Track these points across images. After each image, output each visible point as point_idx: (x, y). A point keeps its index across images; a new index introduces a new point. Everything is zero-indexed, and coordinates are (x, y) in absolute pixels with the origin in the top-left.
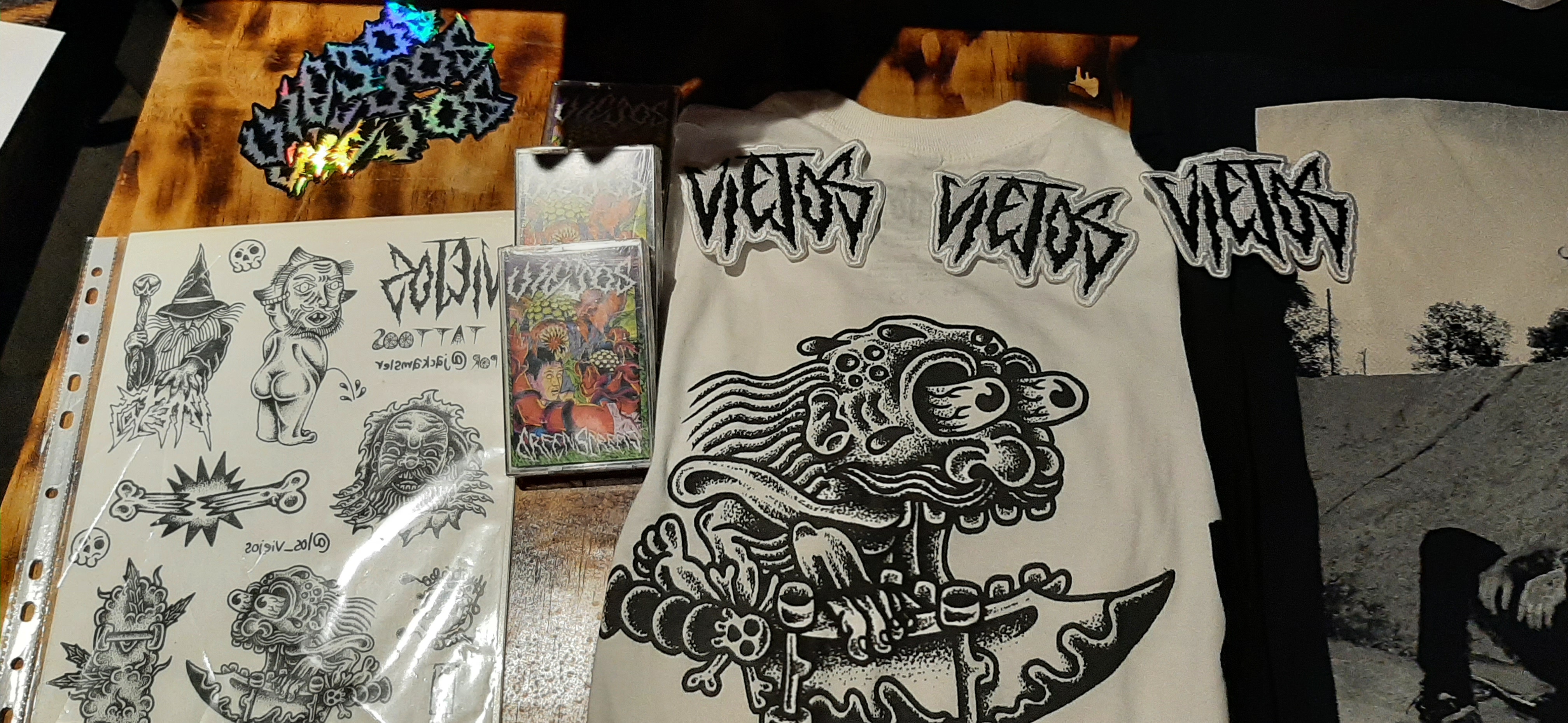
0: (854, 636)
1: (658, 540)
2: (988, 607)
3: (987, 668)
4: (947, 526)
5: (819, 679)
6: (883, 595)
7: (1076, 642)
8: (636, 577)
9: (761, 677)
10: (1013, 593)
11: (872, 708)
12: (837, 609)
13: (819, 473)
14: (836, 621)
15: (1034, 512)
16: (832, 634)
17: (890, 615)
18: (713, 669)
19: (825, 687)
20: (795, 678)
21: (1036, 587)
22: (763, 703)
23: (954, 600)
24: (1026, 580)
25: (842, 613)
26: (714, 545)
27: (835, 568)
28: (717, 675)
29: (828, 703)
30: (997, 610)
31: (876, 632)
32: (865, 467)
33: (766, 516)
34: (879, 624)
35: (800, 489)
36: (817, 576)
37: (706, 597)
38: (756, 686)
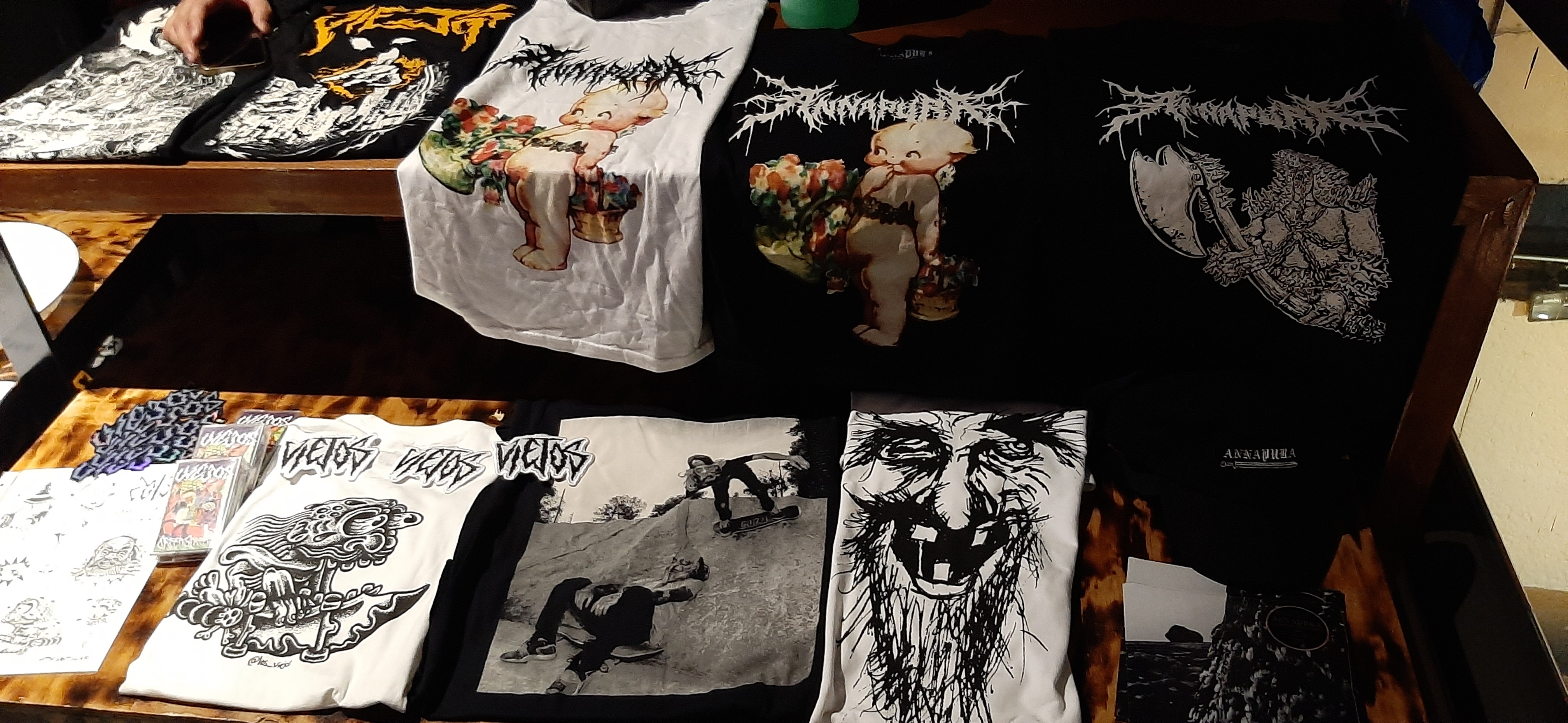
0: (280, 616)
1: (206, 581)
2: (344, 603)
3: (335, 627)
4: (335, 569)
5: (258, 633)
6: (299, 600)
7: (375, 613)
8: (191, 595)
9: (231, 632)
10: (357, 596)
11: (276, 644)
12: (275, 604)
13: (287, 549)
14: (274, 610)
15: (377, 562)
16: (270, 616)
17: (299, 608)
18: (211, 631)
19: (258, 637)
20: (247, 633)
21: (366, 592)
22: (228, 642)
23: (329, 600)
24: (364, 589)
25: (278, 607)
26: (231, 582)
27: (280, 587)
28: (211, 634)
29: (258, 643)
30: (348, 604)
31: (290, 614)
32: (309, 547)
33: (256, 566)
34: (293, 610)
35: (275, 555)
36: (270, 590)
37: (220, 604)
38: (227, 635)
